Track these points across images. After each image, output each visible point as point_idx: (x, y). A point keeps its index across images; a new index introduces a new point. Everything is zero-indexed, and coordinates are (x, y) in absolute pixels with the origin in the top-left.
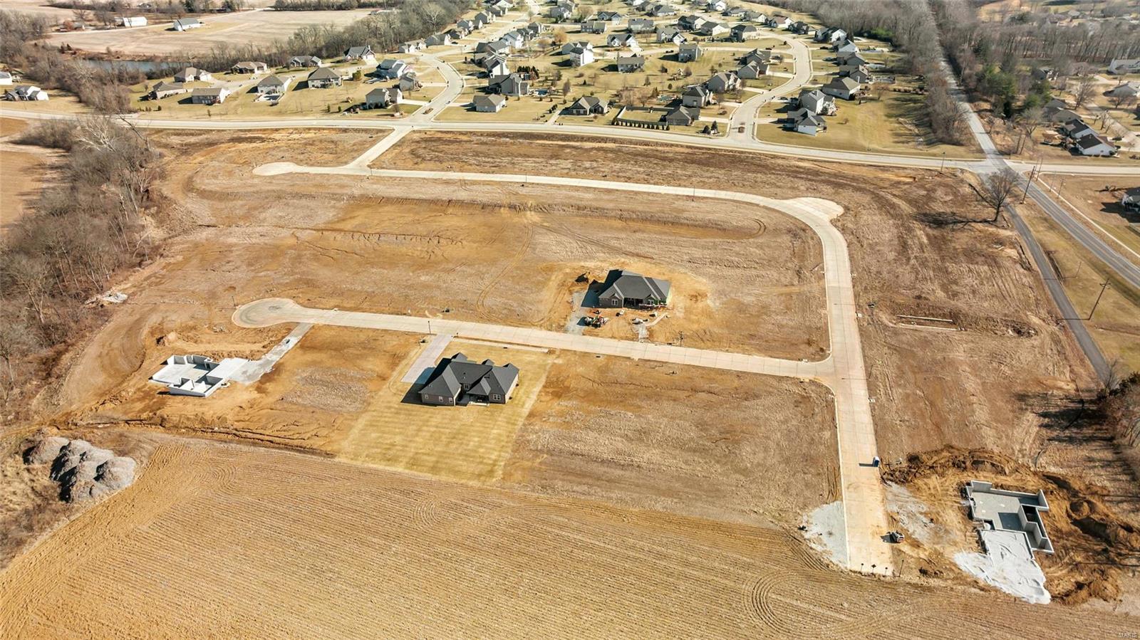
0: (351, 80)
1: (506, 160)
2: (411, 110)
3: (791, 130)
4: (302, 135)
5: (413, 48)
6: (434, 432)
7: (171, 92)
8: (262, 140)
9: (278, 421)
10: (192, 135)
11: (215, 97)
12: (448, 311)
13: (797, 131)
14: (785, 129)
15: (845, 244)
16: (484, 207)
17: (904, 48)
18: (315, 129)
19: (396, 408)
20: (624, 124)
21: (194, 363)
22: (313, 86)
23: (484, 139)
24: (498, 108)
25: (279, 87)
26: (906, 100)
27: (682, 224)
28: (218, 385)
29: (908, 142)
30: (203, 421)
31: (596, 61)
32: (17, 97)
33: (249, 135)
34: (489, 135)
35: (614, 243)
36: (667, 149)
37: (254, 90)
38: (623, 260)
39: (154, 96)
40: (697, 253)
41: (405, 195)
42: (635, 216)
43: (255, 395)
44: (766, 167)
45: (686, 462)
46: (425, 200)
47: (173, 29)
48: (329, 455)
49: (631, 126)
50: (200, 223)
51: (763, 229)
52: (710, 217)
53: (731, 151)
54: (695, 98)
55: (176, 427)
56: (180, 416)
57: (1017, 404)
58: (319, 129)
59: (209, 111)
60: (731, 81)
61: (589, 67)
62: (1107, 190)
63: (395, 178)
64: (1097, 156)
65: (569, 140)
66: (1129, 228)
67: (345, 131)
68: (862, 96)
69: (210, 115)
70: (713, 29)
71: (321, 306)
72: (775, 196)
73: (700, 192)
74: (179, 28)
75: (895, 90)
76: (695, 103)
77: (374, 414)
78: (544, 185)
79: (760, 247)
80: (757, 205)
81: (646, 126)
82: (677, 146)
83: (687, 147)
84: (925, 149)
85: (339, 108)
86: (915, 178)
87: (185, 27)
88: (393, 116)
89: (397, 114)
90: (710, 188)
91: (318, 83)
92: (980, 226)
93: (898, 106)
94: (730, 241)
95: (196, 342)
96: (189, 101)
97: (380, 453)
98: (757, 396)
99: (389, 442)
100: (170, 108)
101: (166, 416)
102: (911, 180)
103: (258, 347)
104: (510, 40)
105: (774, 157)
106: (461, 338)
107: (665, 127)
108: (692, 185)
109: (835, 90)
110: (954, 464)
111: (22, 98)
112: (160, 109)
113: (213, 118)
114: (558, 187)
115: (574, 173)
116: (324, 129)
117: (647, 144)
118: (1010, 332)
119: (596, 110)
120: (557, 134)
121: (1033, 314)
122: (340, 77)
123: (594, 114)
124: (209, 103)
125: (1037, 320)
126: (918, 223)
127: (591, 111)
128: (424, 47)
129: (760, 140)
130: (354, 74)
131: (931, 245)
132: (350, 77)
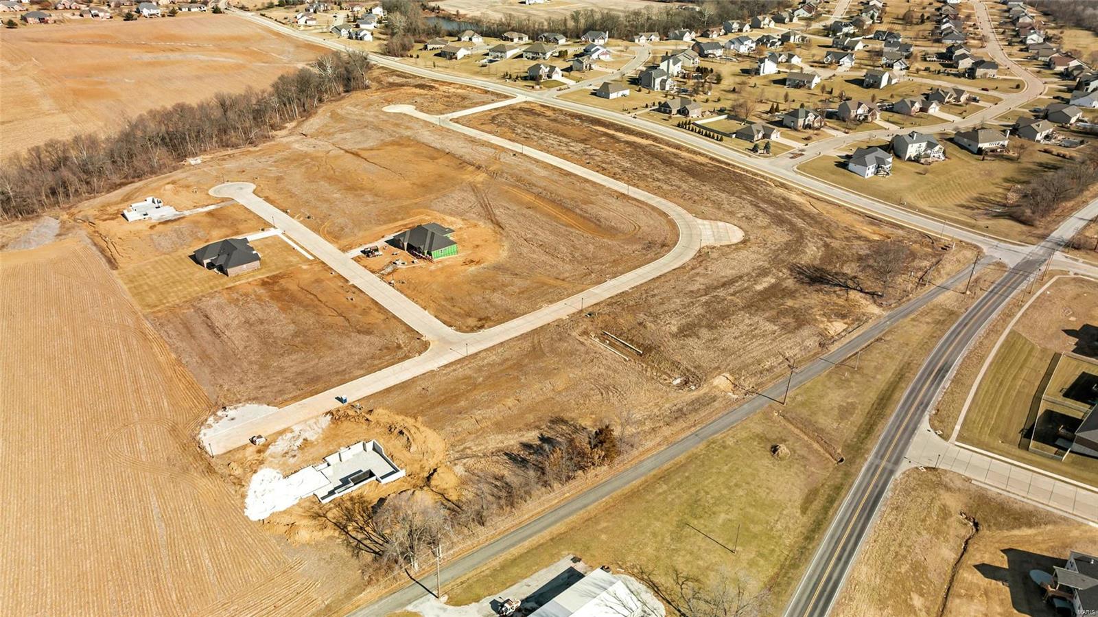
0: (558, 57)
3: (843, 166)
5: (643, 38)
8: (431, 88)
11: (454, 54)
12: (308, 218)
13: (846, 169)
14: (838, 164)
18: (472, 87)
19: (180, 259)
22: (526, 57)
24: (613, 96)
31: (780, 72)
32: (354, 37)
36: (689, 155)
40: (543, 236)
46: (435, 149)
48: (116, 268)
54: (793, 119)
60: (860, 111)
61: (765, 77)
69: (434, 66)
70: (960, 62)
72: (700, 214)
76: (793, 124)
79: (601, 247)
85: (516, 76)
89: (538, 87)
91: (530, 55)
96: (440, 55)
98: (369, 333)
99: (147, 272)
100: (425, 58)
104: (737, 44)
106: (285, 235)
107: (720, 138)
109: (965, 140)
111: (357, 38)
112: (418, 57)
113: (436, 69)
116: (476, 88)
117: (678, 148)
118: (678, 381)
119: (683, 112)
120: (617, 124)
121: (730, 378)
122: (551, 53)
123: (678, 115)
124: (451, 58)
125: (722, 382)
126: (789, 272)
127: (679, 112)
128: (658, 39)
129: (798, 168)
130: (560, 52)
131: (760, 293)
132: (557, 54)
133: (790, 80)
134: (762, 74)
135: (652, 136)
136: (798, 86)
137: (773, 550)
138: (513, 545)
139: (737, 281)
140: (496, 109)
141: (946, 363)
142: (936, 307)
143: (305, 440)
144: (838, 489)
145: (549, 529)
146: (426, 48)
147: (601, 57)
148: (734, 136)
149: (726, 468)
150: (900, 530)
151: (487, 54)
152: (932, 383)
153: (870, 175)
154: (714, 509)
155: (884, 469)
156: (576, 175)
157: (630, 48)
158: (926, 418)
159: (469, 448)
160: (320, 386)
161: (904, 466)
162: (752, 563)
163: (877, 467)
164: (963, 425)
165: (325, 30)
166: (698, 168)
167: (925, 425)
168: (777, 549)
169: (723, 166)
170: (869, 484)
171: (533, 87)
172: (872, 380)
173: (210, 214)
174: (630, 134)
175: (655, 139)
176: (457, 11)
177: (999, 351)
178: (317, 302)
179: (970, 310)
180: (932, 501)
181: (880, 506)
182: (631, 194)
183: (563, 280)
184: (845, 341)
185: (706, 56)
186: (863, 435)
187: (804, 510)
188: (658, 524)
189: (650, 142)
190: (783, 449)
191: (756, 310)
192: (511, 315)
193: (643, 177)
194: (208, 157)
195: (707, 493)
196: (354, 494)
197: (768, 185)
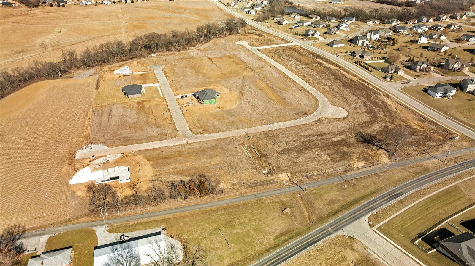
2: (313, 39)
8: (262, 35)
12: (173, 81)
13: (427, 92)
31: (429, 43)
47: (332, 3)
48: (97, 89)
87: (335, 2)
89: (305, 39)
106: (160, 86)
107: (372, 70)
111: (248, 13)
118: (266, 172)
119: (362, 56)
120: (327, 59)
121: (290, 175)
122: (323, 25)
123: (359, 58)
124: (280, 24)
125: (284, 177)
126: (355, 135)
127: (360, 56)
128: (379, 23)
129: (402, 89)
130: (326, 25)
131: (334, 142)
132: (325, 26)
133: (430, 47)
134: (419, 43)
135: (339, 65)
136: (433, 50)
137: (247, 250)
138: (147, 217)
139: (326, 135)
140: (280, 47)
141: (402, 192)
142: (421, 165)
143: (108, 161)
144: (299, 234)
145: (165, 216)
146: (273, 19)
147: (344, 29)
148: (380, 70)
149: (256, 212)
150: (312, 260)
151: (296, 24)
152: (386, 200)
153: (438, 97)
154: (236, 227)
155: (328, 231)
156: (290, 78)
157: (361, 26)
158: (370, 214)
159: (161, 178)
160: (129, 143)
161: (340, 233)
162: (234, 253)
163: (326, 229)
164: (385, 223)
165: (239, 9)
166: (350, 82)
167: (366, 217)
168: (249, 251)
169: (364, 83)
170: (315, 236)
171: (303, 39)
172: (357, 191)
173: (142, 75)
174: (330, 64)
175: (340, 67)
176: (299, 5)
177: (438, 193)
178: (151, 113)
179: (438, 170)
180: (339, 252)
181: (311, 247)
182: (308, 89)
183: (250, 121)
184: (358, 171)
185: (398, 32)
186: (331, 214)
187: (275, 239)
188: (207, 225)
189: (337, 68)
190: (288, 210)
191: (326, 149)
192: (218, 130)
193: (319, 83)
194: (159, 54)
195: (238, 219)
196: (107, 184)
197: (380, 95)
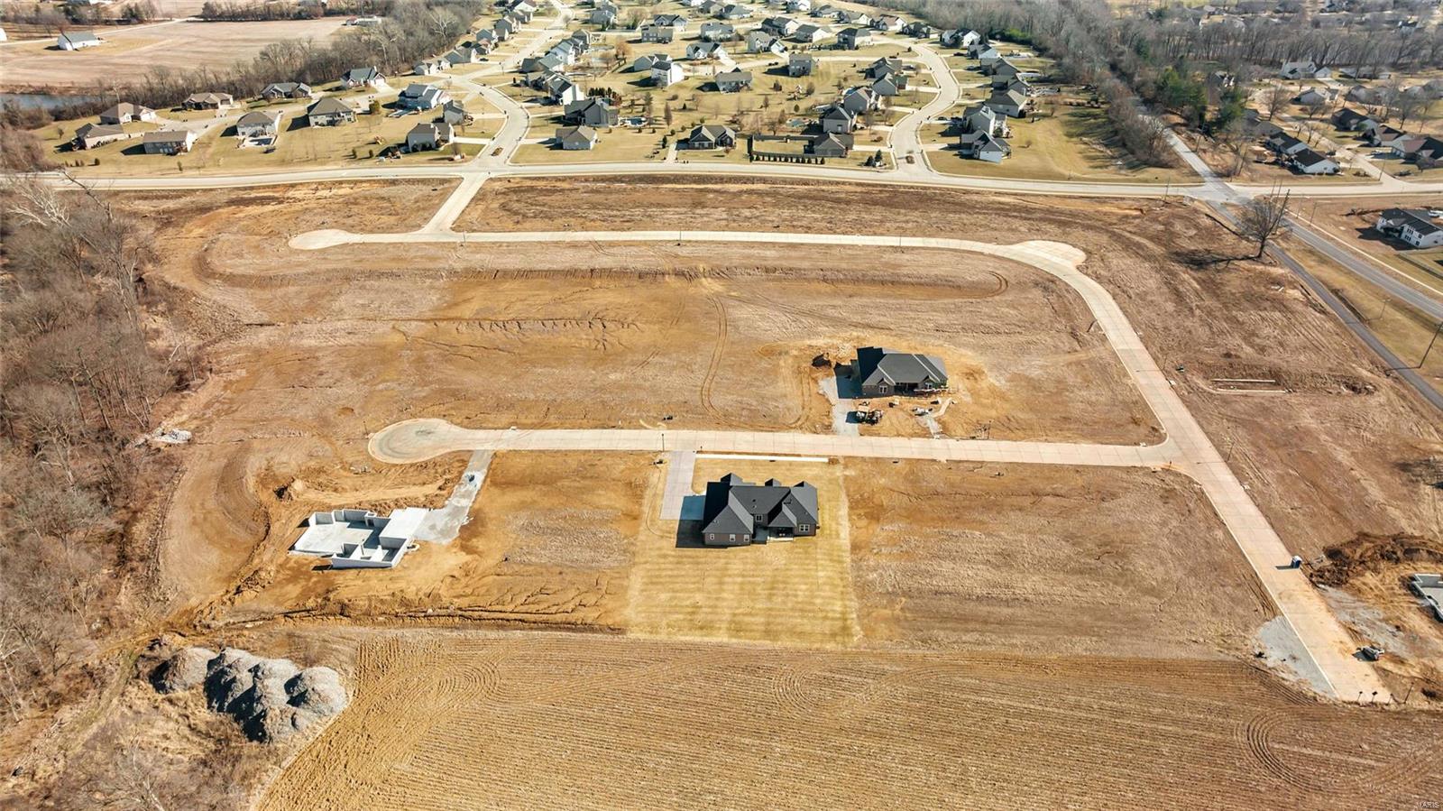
0: (365, 113)
1: (638, 211)
2: (475, 151)
3: (970, 157)
4: (334, 191)
5: (434, 67)
6: (742, 583)
7: (107, 138)
9: (516, 590)
10: (167, 197)
11: (179, 144)
12: (670, 418)
13: (978, 159)
14: (963, 156)
15: (1109, 297)
16: (641, 275)
17: (1051, 51)
18: (349, 182)
19: (673, 556)
20: (766, 158)
21: (346, 520)
22: (317, 123)
23: (591, 185)
24: (592, 144)
25: (268, 127)
26: (1084, 116)
27: (904, 283)
28: (403, 549)
29: (1106, 167)
30: (405, 603)
31: (687, 78)
33: (253, 194)
34: (597, 179)
35: (830, 312)
36: (834, 188)
37: (232, 131)
38: (855, 334)
39: (81, 145)
40: (942, 319)
41: (528, 267)
42: (842, 277)
43: (464, 557)
44: (962, 204)
45: (1079, 588)
46: (556, 272)
47: (58, 48)
48: (616, 630)
49: (775, 160)
50: (246, 321)
51: (1003, 282)
52: (934, 272)
53: (912, 187)
55: (368, 614)
56: (369, 599)
57: (1405, 476)
58: (355, 182)
59: (179, 164)
60: (873, 99)
61: (680, 86)
62: (1353, 213)
63: (500, 244)
64: (1320, 174)
65: (704, 183)
66: (1399, 256)
67: (393, 182)
68: (1031, 112)
69: (181, 169)
70: (814, 34)
71: (490, 425)
72: (996, 241)
73: (907, 242)
74: (68, 46)
75: (1066, 104)
76: (840, 128)
77: (648, 566)
78: (705, 242)
79: (1012, 305)
80: (982, 254)
81: (794, 160)
82: (844, 183)
83: (858, 184)
84: (1131, 175)
85: (371, 152)
86: (1141, 210)
87: (78, 45)
88: (452, 160)
89: (457, 157)
90: (914, 236)
92: (1244, 264)
93: (1076, 123)
94: (974, 300)
95: (336, 490)
96: (139, 150)
97: (684, 619)
98: (1114, 496)
99: (688, 603)
100: (115, 162)
101: (346, 601)
102: (1138, 213)
103: (431, 489)
104: (560, 54)
105: (966, 192)
106: (707, 452)
107: (819, 160)
108: (888, 233)
109: (1001, 106)
110: (1381, 555)
112: (97, 163)
113: (186, 173)
114: (726, 243)
115: (735, 225)
116: (362, 182)
117: (806, 183)
118: (1344, 389)
124: (173, 152)
126: (1177, 264)
127: (716, 143)
129: (938, 171)
130: (372, 106)
133: (724, 83)
134: (669, 84)
140: (479, 199)
175: (764, 180)
189: (762, 185)
